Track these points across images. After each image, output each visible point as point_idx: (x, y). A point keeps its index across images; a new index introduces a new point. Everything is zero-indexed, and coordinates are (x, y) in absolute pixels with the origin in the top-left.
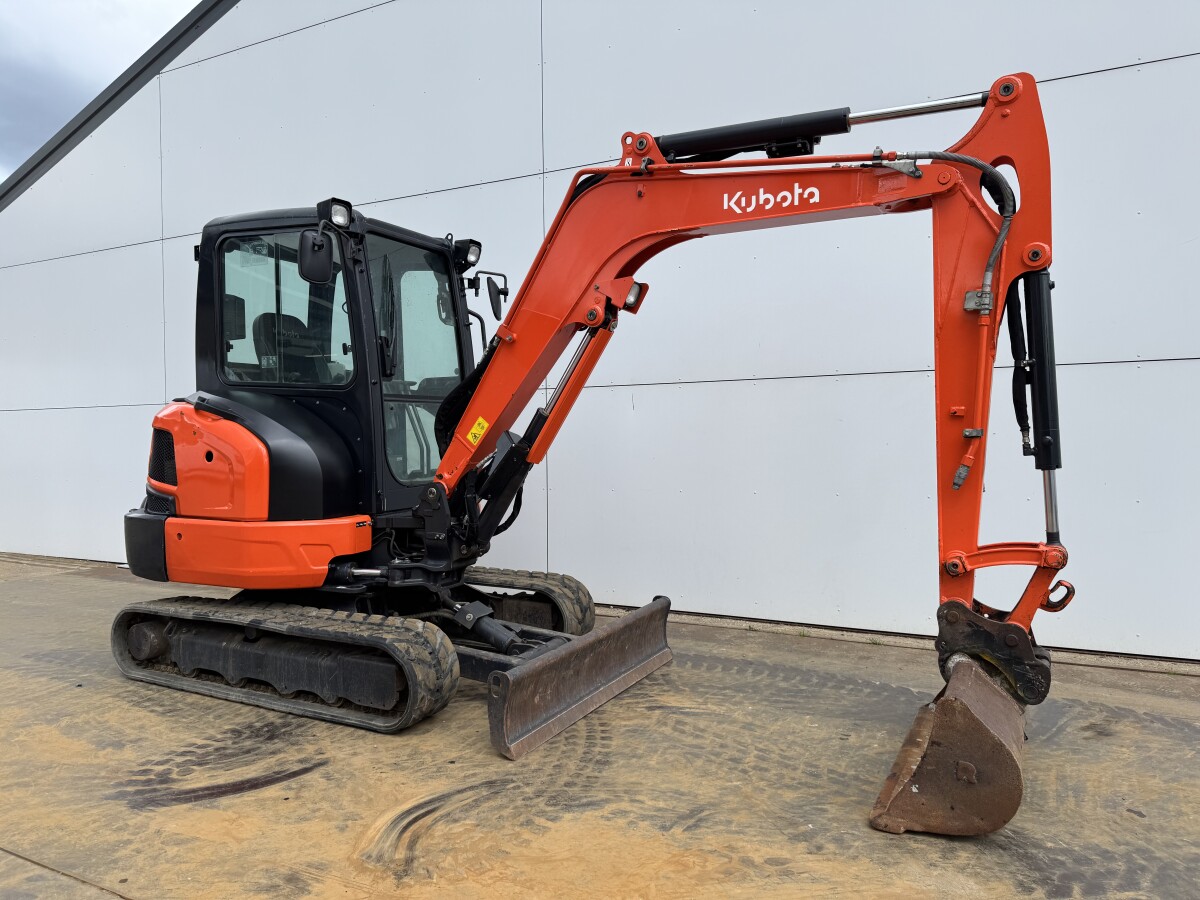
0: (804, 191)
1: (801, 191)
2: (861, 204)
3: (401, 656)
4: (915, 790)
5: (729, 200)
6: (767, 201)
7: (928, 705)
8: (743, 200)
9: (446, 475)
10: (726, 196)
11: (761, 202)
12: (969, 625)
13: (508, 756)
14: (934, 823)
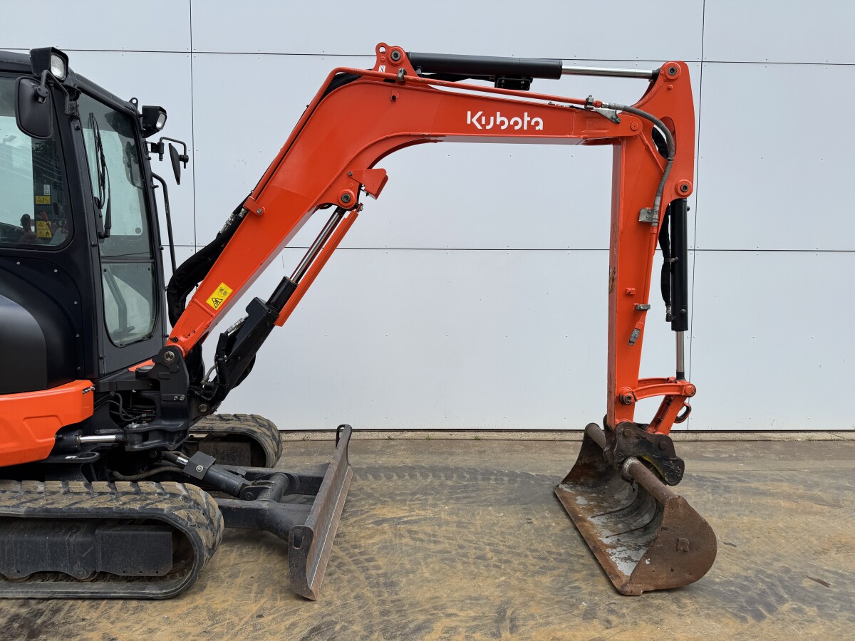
0: (531, 119)
1: (529, 119)
2: (572, 136)
3: (184, 524)
4: (647, 562)
5: (472, 117)
6: (502, 123)
7: (558, 486)
8: (484, 118)
9: (182, 339)
10: (469, 113)
11: (498, 123)
12: (637, 438)
13: (310, 598)
14: (661, 582)
